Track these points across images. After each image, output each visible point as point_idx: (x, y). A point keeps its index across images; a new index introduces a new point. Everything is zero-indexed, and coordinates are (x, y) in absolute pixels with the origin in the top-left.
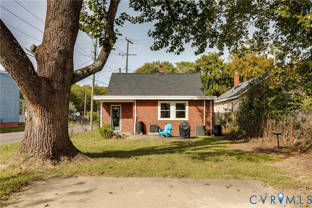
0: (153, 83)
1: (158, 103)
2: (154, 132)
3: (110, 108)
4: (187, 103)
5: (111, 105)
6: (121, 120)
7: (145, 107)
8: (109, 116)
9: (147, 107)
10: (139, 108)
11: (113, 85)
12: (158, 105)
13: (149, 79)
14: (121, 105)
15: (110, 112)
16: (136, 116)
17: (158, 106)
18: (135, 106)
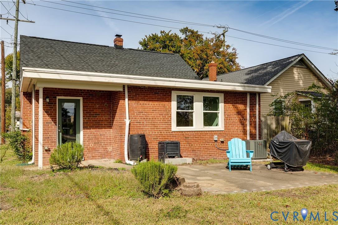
0: (113, 62)
1: (171, 96)
2: (174, 157)
3: (56, 103)
4: (221, 97)
5: (58, 98)
6: (82, 133)
7: (146, 102)
8: (53, 123)
9: (151, 103)
10: (133, 103)
11: (32, 58)
12: (171, 99)
13: (101, 54)
14: (81, 99)
15: (56, 112)
16: (127, 122)
17: (171, 101)
18: (127, 100)
